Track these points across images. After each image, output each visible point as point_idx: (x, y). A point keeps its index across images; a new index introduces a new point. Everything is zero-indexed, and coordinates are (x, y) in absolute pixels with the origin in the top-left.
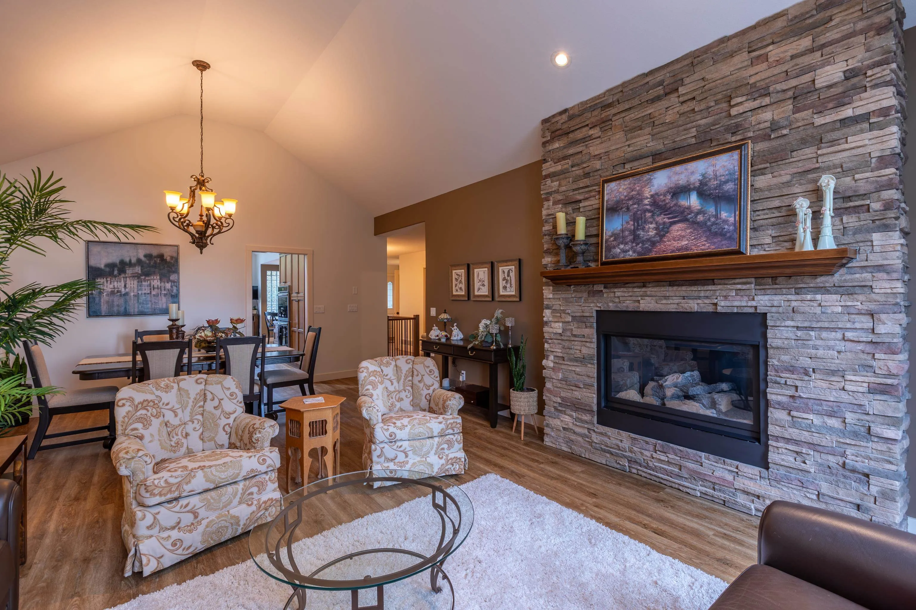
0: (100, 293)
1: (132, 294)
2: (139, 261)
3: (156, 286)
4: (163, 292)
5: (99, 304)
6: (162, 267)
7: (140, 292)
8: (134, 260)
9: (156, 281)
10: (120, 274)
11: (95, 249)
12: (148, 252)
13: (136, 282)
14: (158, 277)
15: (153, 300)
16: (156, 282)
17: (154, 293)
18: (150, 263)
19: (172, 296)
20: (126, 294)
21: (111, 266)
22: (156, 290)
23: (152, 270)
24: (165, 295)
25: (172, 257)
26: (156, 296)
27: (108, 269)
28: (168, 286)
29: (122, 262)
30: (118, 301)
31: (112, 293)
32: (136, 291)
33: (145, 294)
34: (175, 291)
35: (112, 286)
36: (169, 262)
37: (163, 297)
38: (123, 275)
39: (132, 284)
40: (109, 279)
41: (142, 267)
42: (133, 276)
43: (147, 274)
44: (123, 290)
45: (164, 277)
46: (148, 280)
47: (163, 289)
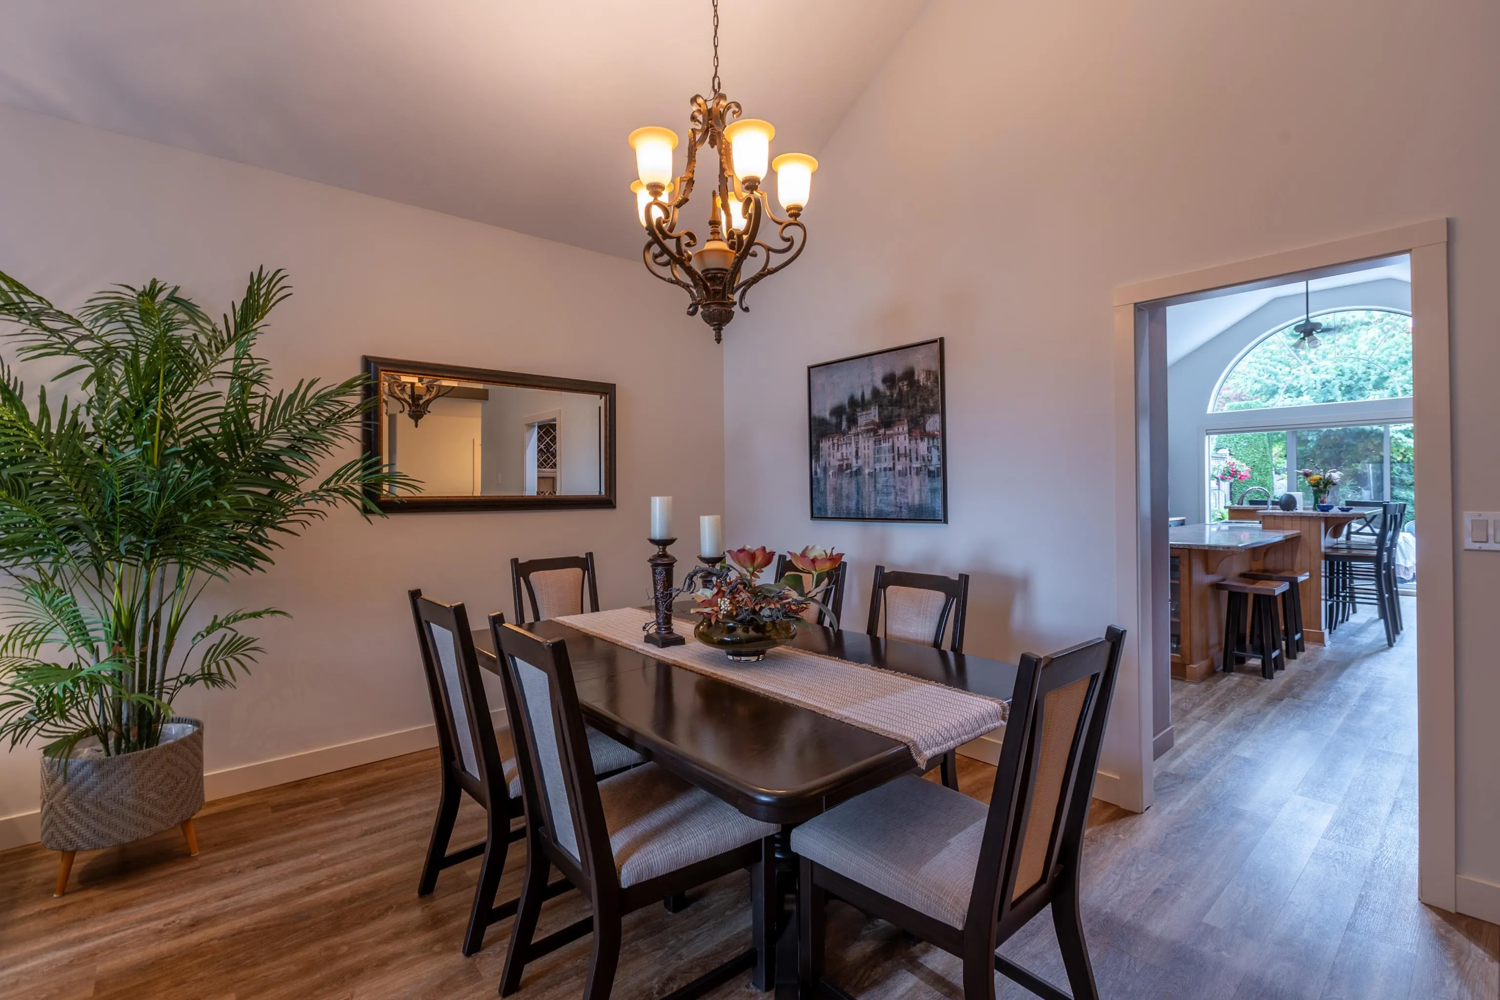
0: (825, 470)
1: (867, 471)
2: (876, 392)
3: (902, 451)
4: (916, 465)
5: (824, 493)
6: (911, 402)
7: (878, 467)
8: (868, 396)
9: (902, 437)
10: (849, 429)
11: (819, 380)
12: (888, 370)
13: (871, 442)
14: (906, 428)
15: (899, 485)
16: (902, 442)
17: (899, 467)
18: (892, 395)
19: (931, 474)
20: (859, 472)
21: (838, 411)
22: (903, 459)
23: (896, 411)
24: (918, 471)
25: (928, 373)
26: (903, 474)
27: (834, 420)
28: (923, 447)
29: (852, 402)
30: (848, 486)
31: (840, 469)
32: (872, 461)
33: (885, 469)
34: (936, 462)
35: (838, 455)
36: (925, 387)
37: (915, 477)
38: (853, 431)
39: (866, 445)
40: (835, 441)
41: (880, 406)
42: (868, 431)
43: (887, 423)
44: (854, 464)
45: (917, 428)
46: (891, 436)
47: (914, 456)
